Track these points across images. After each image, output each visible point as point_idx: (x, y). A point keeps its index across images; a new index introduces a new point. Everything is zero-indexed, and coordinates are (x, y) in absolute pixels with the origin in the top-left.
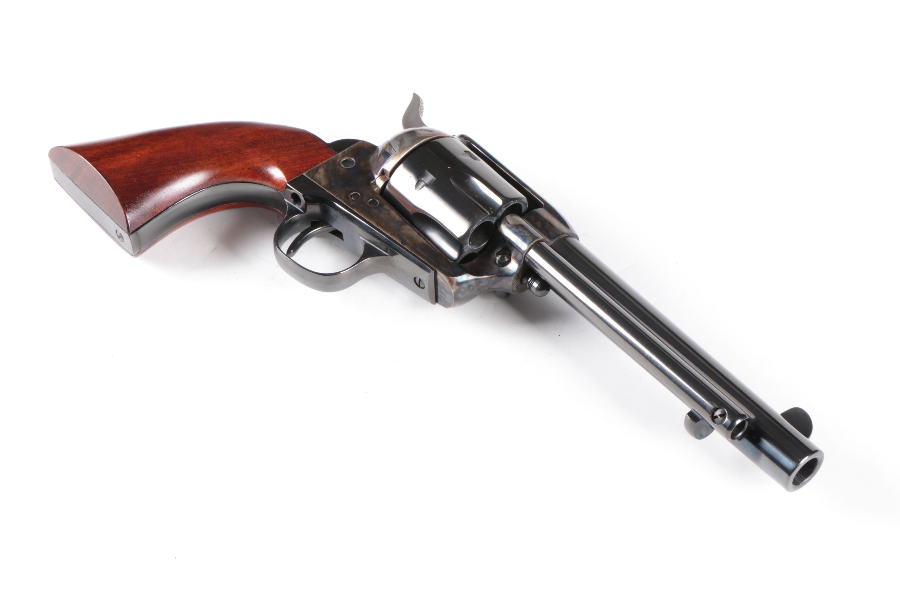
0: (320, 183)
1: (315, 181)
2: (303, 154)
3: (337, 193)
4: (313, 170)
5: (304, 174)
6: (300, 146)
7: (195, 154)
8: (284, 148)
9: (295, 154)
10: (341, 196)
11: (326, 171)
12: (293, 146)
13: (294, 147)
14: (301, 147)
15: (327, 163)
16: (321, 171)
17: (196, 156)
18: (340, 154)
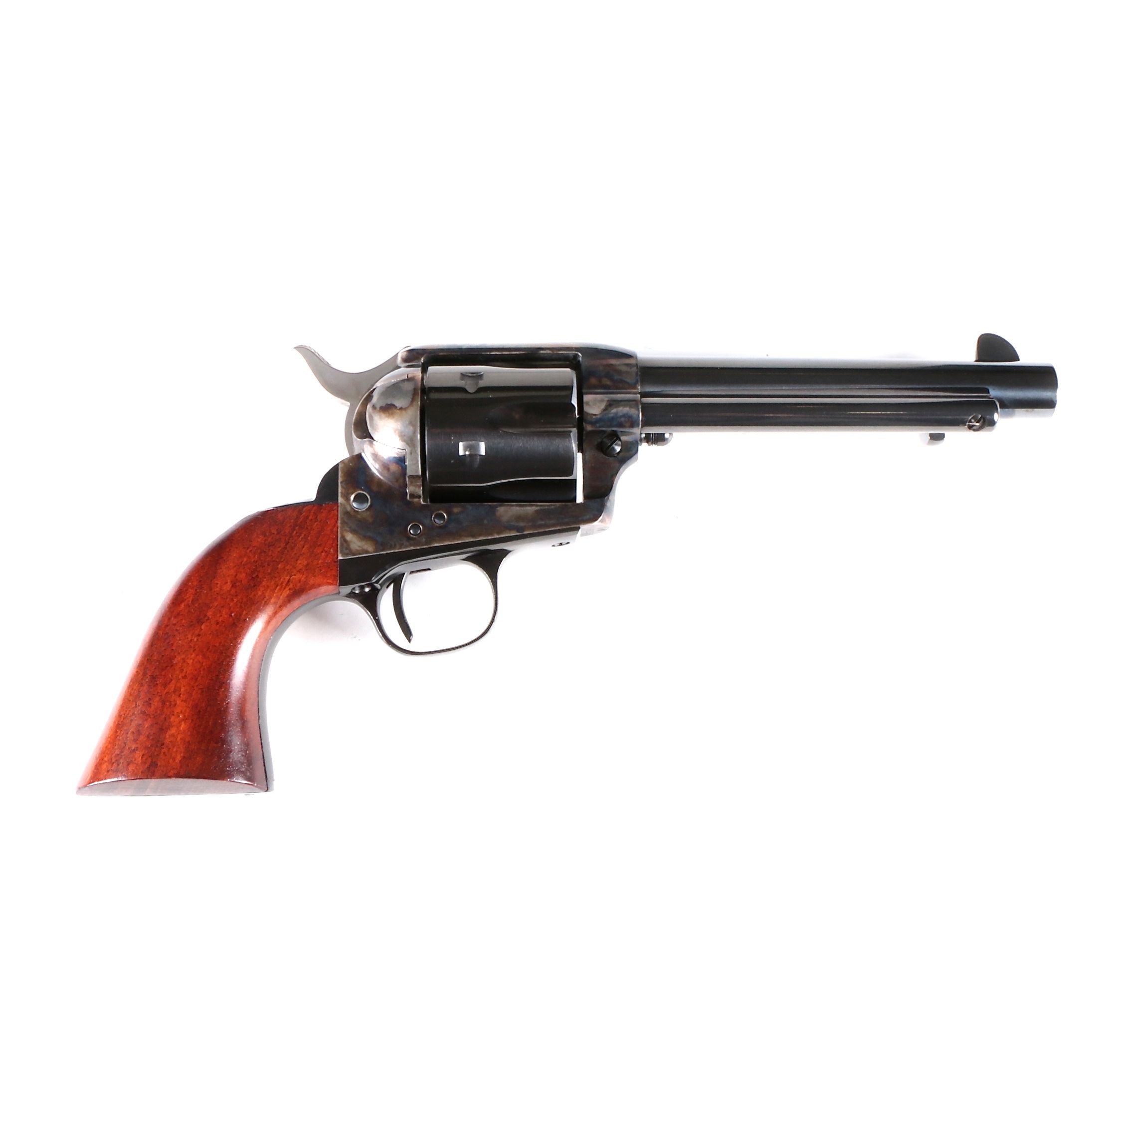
0: (367, 552)
1: (360, 554)
2: (309, 538)
3: (395, 545)
4: (342, 545)
5: (340, 558)
6: (295, 532)
7: (222, 653)
8: (286, 551)
9: (303, 547)
10: (403, 544)
11: (354, 532)
12: (289, 539)
13: (293, 539)
14: (297, 533)
15: (343, 522)
16: (349, 537)
17: (225, 653)
18: (340, 500)
